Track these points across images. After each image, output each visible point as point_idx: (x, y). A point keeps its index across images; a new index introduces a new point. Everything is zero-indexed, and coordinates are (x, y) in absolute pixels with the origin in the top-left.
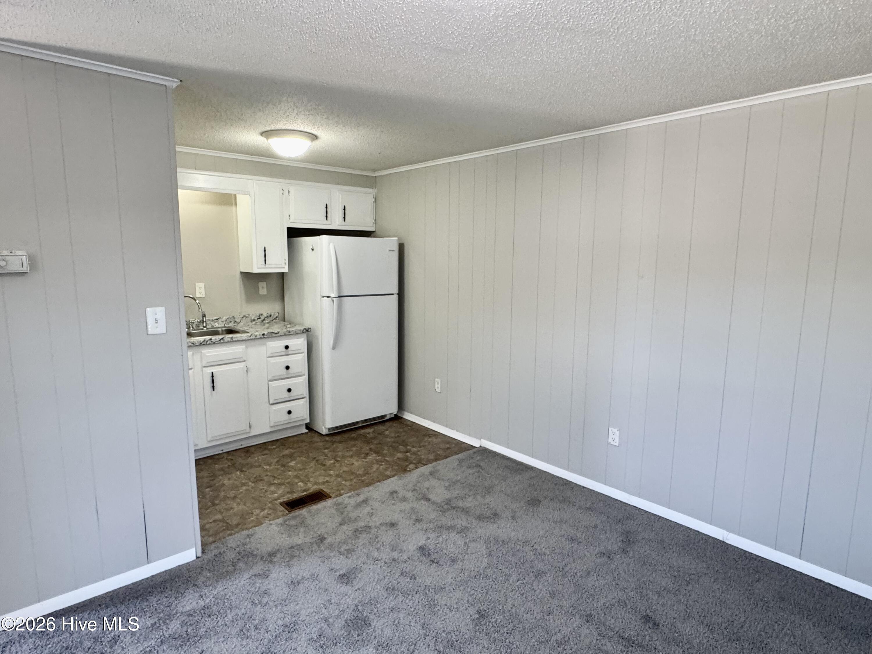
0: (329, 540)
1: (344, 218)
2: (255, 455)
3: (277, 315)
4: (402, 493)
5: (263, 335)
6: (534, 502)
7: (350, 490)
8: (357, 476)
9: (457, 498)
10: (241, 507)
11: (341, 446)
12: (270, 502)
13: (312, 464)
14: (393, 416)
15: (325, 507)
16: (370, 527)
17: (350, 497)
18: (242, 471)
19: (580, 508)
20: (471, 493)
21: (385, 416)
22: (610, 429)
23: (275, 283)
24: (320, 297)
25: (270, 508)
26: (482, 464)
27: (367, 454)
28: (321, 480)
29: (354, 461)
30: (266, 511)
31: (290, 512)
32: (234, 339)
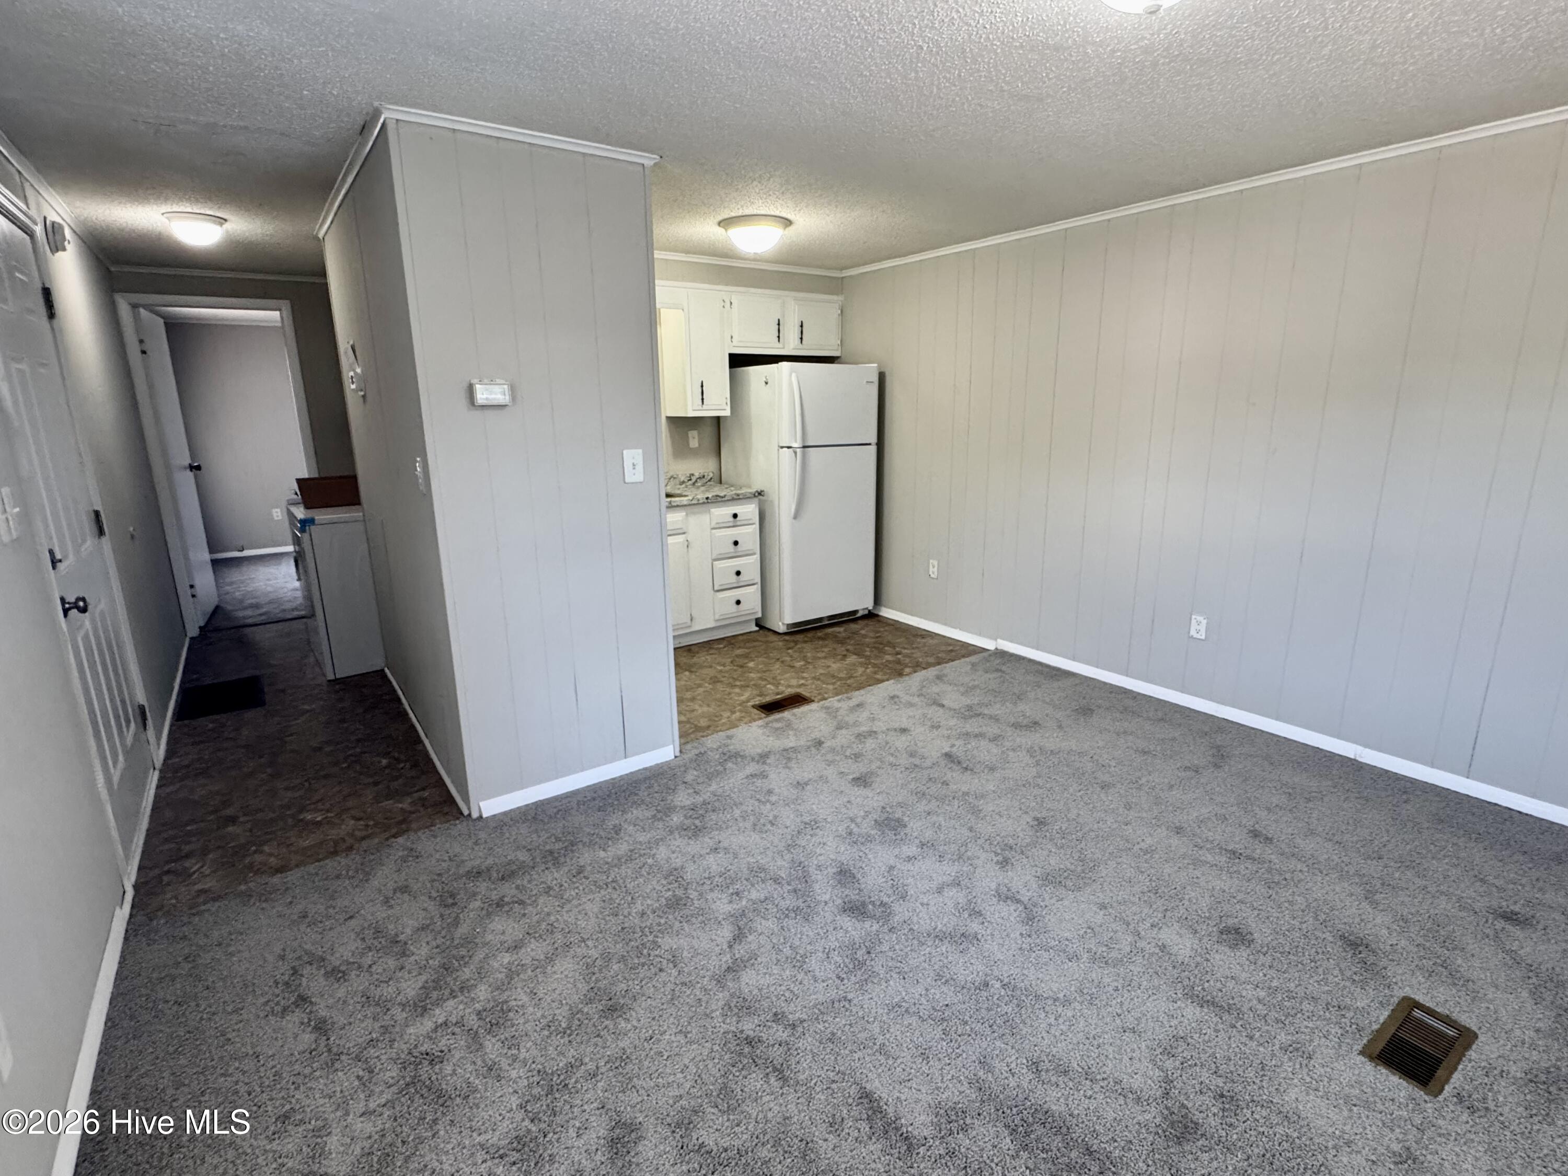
0: (828, 744)
1: (801, 339)
2: (700, 655)
3: (711, 475)
4: (905, 698)
5: (707, 498)
6: (1086, 711)
7: (837, 694)
8: (840, 679)
9: (980, 704)
10: (705, 709)
11: (808, 647)
12: (740, 705)
13: (777, 665)
14: (866, 612)
15: (811, 710)
16: (875, 732)
17: (839, 701)
18: (691, 672)
19: (1149, 719)
20: (998, 699)
21: (855, 612)
22: (1193, 617)
23: (709, 430)
24: (777, 448)
25: (741, 711)
26: (1004, 668)
27: (845, 656)
28: (794, 682)
29: (829, 662)
30: (738, 714)
31: (768, 715)
32: (674, 504)
